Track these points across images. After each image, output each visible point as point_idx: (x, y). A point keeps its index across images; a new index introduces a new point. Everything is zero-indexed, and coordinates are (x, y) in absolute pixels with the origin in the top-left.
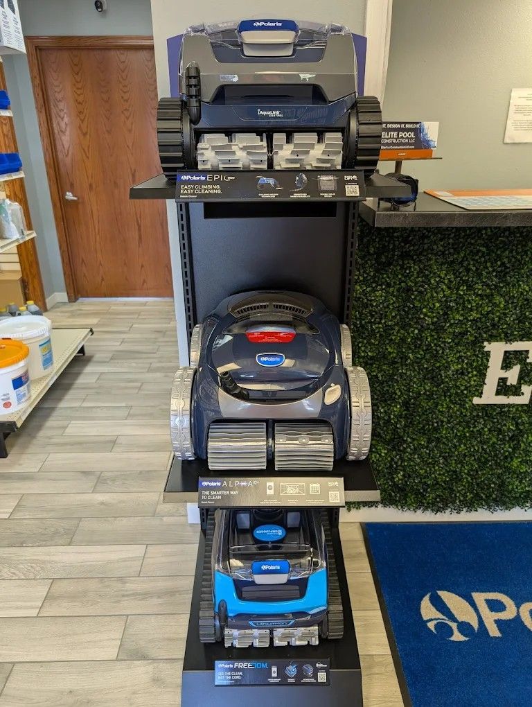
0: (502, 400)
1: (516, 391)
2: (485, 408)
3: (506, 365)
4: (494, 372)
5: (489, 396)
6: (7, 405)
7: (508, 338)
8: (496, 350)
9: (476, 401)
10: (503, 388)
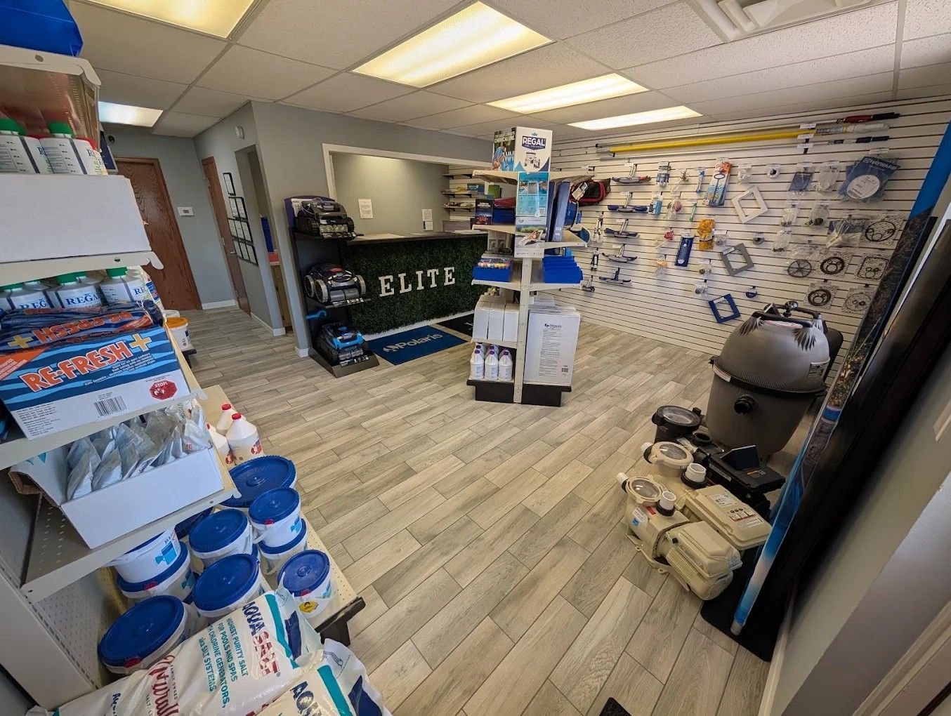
0: (388, 294)
1: (390, 291)
2: (383, 297)
3: (386, 284)
4: (383, 286)
5: (384, 294)
6: (185, 344)
7: (385, 276)
8: (382, 279)
9: (381, 295)
10: (387, 291)
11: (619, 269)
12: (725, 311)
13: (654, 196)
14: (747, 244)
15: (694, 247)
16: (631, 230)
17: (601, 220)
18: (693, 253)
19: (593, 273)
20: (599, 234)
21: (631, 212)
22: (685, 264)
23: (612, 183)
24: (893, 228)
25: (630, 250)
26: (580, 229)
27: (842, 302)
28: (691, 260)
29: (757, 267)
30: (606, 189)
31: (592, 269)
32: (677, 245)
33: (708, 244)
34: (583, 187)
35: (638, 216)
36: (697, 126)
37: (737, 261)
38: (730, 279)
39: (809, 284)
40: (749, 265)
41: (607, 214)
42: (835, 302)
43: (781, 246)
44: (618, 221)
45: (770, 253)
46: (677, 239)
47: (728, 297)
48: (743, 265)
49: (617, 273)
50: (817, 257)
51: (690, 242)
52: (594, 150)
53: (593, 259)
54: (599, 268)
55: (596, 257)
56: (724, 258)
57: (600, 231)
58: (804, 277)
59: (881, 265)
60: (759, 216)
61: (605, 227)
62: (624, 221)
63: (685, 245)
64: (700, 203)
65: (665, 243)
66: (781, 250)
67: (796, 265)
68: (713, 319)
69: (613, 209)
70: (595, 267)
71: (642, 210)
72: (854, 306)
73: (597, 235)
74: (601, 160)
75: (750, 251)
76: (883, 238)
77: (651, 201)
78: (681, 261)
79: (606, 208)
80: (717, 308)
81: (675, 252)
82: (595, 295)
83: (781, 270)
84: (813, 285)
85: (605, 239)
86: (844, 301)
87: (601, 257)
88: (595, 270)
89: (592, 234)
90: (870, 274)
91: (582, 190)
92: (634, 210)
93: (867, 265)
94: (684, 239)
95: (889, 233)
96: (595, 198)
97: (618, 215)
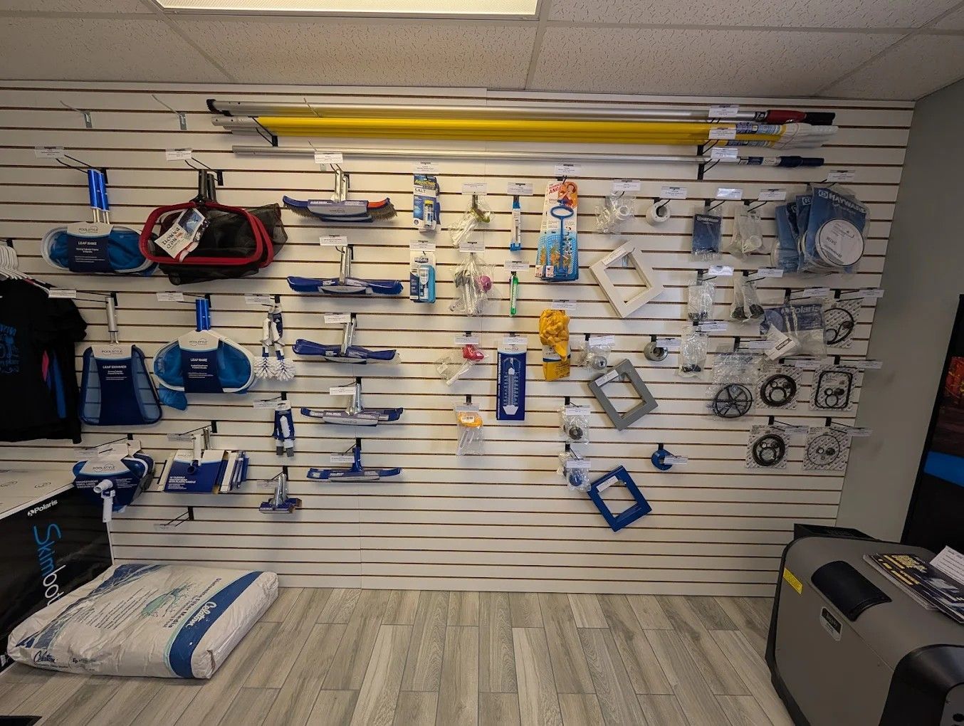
11: (359, 440)
12: (619, 503)
13: (414, 253)
14: (636, 360)
15: (530, 373)
16: (371, 340)
17: (277, 318)
18: (531, 388)
19: (285, 460)
20: (280, 357)
21: (362, 294)
22: (520, 415)
23: (288, 217)
24: (849, 319)
25: (378, 391)
26: (215, 346)
27: (800, 455)
28: (530, 404)
29: (662, 406)
30: (271, 234)
31: (280, 451)
32: (492, 372)
33: (561, 368)
34: (191, 223)
35: (380, 306)
36: (484, 93)
37: (622, 399)
38: (614, 435)
39: (751, 429)
40: (646, 404)
41: (291, 303)
42: (791, 454)
43: (695, 360)
44: (330, 320)
45: (676, 375)
46: (491, 357)
47: (622, 474)
48: (634, 403)
49: (357, 450)
50: (754, 377)
51: (517, 362)
52: (206, 122)
53: (277, 424)
54: (300, 444)
55: (284, 420)
56: (595, 393)
57: (278, 348)
58: (741, 415)
59: (842, 383)
60: (649, 303)
61: (291, 337)
62: (346, 318)
63: (511, 371)
64: (525, 273)
65: (465, 369)
66: (697, 369)
67: (723, 396)
68: (599, 520)
69: (306, 287)
70: (288, 444)
71: (389, 290)
72: (819, 457)
73: (273, 360)
74: (238, 152)
75: (645, 375)
76: (839, 338)
77: (409, 269)
78: (511, 409)
79: (284, 288)
80: (602, 498)
81: (491, 387)
82: (304, 515)
83: (701, 407)
84: (755, 430)
85: (301, 369)
86: (803, 451)
87: (297, 415)
88: (291, 452)
89: (255, 359)
90: (832, 401)
91: (189, 231)
92: (370, 291)
93: (825, 385)
94: (504, 356)
95: (845, 327)
96: (241, 255)
97: (325, 305)
